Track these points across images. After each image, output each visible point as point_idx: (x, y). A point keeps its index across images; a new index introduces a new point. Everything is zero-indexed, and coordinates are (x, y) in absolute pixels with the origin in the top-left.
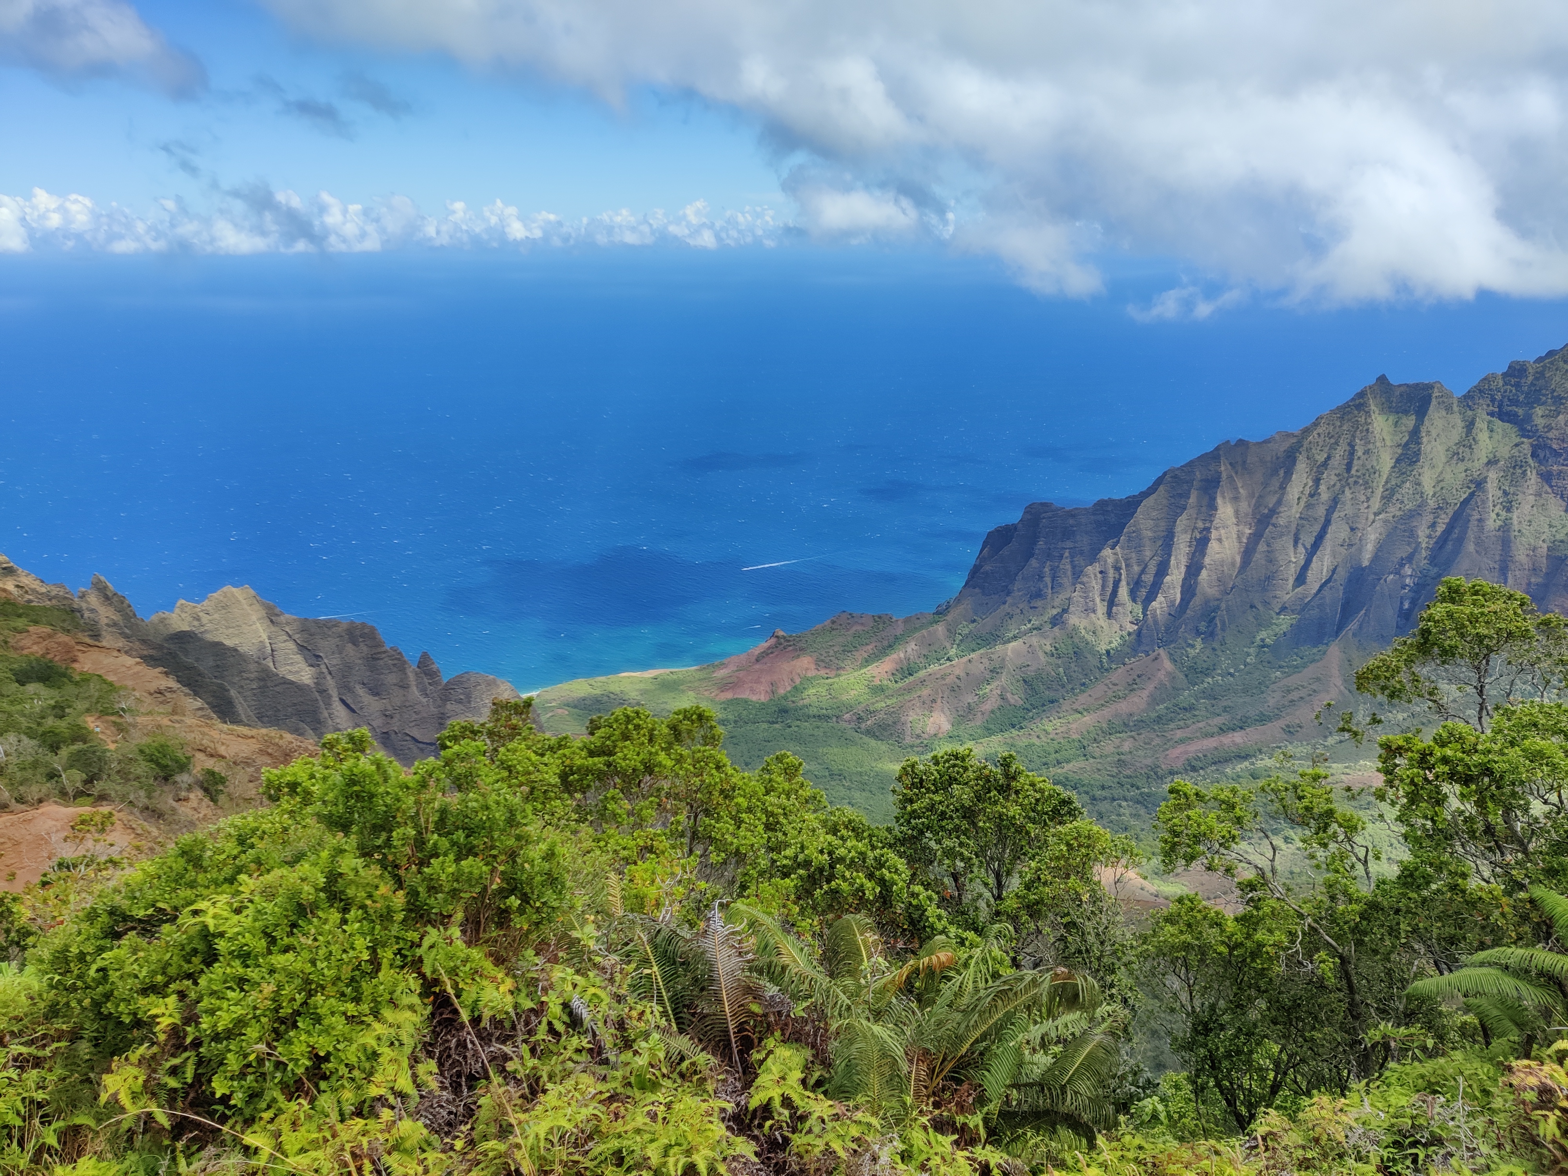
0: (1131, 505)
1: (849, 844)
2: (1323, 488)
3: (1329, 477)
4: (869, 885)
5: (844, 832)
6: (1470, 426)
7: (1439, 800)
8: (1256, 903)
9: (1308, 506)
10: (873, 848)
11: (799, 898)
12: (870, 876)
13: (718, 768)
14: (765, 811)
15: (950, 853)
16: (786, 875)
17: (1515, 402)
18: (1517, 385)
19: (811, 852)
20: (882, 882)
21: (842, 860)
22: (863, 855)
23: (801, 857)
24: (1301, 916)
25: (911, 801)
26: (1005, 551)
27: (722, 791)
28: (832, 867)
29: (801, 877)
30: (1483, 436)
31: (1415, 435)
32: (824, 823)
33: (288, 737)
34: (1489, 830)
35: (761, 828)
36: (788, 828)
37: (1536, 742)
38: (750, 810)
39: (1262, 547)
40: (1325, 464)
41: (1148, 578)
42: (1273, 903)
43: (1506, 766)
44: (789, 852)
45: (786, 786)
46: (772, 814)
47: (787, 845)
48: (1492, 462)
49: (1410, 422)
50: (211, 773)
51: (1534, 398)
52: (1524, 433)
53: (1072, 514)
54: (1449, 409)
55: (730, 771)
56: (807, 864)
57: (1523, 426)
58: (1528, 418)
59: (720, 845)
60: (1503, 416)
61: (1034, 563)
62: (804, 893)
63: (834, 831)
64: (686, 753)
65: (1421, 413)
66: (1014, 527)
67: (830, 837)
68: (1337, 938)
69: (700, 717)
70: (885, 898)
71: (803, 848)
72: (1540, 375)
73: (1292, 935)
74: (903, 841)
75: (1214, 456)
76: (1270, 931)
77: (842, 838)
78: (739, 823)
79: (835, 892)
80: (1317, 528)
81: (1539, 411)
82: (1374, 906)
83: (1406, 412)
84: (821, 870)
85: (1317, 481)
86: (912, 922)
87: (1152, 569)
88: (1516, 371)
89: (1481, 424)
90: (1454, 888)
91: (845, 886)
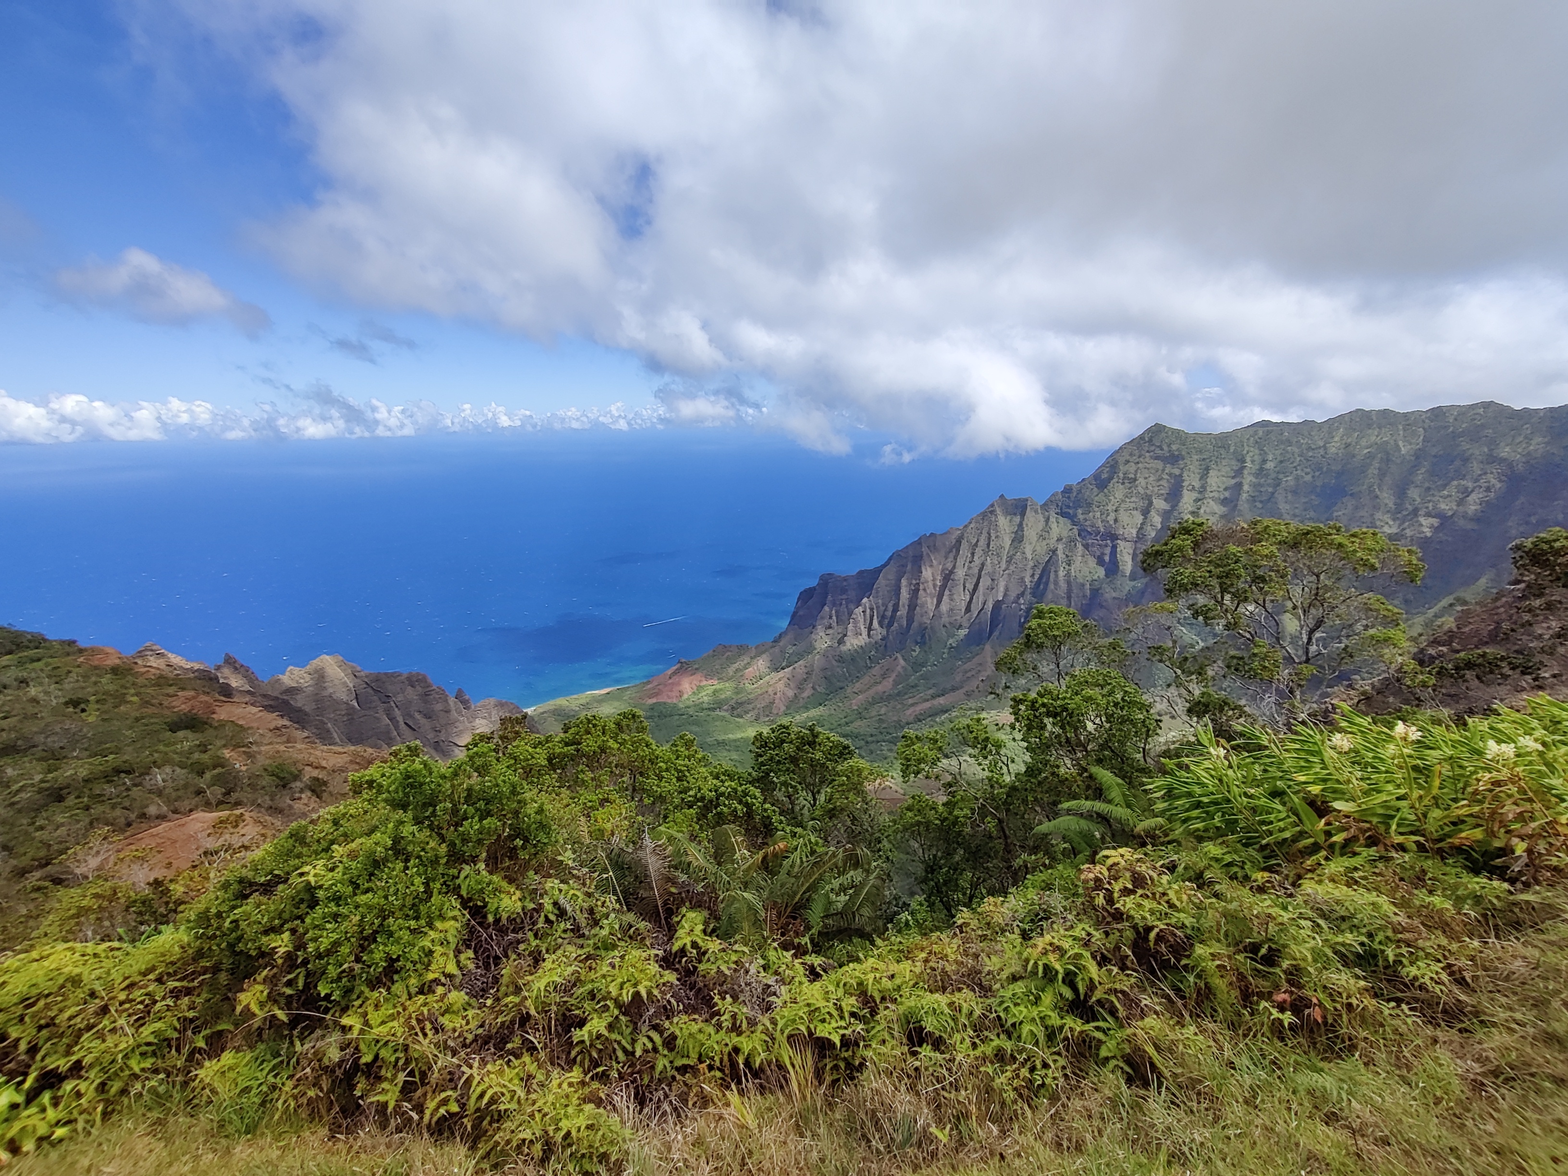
0: (878, 571)
1: (726, 784)
2: (976, 558)
3: (979, 551)
4: (739, 807)
5: (723, 777)
6: (1047, 520)
7: (1043, 727)
8: (953, 794)
9: (969, 568)
10: (741, 785)
11: (699, 820)
12: (740, 802)
13: (647, 746)
14: (676, 769)
15: (785, 784)
16: (690, 807)
17: (1069, 507)
18: (1069, 498)
19: (705, 791)
20: (747, 805)
21: (723, 794)
22: (735, 790)
23: (699, 795)
24: (977, 799)
25: (761, 756)
26: (810, 602)
27: (650, 760)
28: (717, 799)
29: (699, 807)
30: (1054, 526)
31: (1020, 525)
32: (711, 773)
33: (370, 750)
34: (1068, 740)
35: (674, 780)
36: (690, 779)
37: (1089, 692)
38: (667, 770)
39: (947, 592)
40: (976, 545)
41: (889, 614)
42: (961, 793)
43: (1074, 706)
44: (691, 793)
45: (687, 753)
46: (681, 771)
47: (690, 789)
48: (1059, 540)
49: (1017, 519)
50: (317, 779)
51: (1077, 504)
52: (1074, 523)
53: (845, 579)
54: (1036, 512)
55: (654, 747)
56: (703, 798)
57: (1072, 518)
58: (1075, 515)
59: (649, 793)
60: (1063, 514)
61: (826, 608)
62: (702, 816)
63: (717, 777)
64: (627, 738)
65: (1023, 514)
66: (814, 588)
67: (715, 781)
68: (996, 809)
69: (634, 716)
70: (749, 814)
71: (700, 789)
72: (1079, 492)
73: (973, 810)
74: (758, 780)
75: (918, 543)
76: (962, 809)
77: (722, 781)
78: (660, 778)
79: (719, 814)
80: (975, 580)
81: (1080, 511)
82: (1013, 788)
83: (1015, 514)
84: (711, 801)
85: (973, 554)
86: (766, 826)
87: (890, 608)
88: (1067, 490)
89: (1052, 519)
90: (1053, 774)
91: (725, 810)
